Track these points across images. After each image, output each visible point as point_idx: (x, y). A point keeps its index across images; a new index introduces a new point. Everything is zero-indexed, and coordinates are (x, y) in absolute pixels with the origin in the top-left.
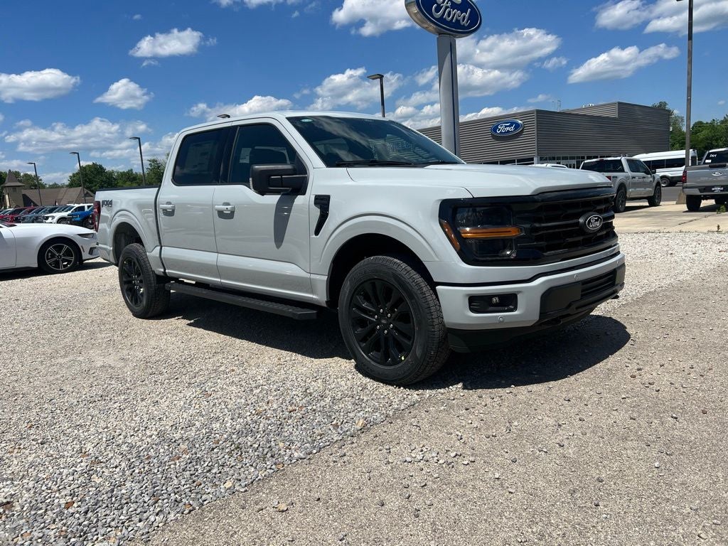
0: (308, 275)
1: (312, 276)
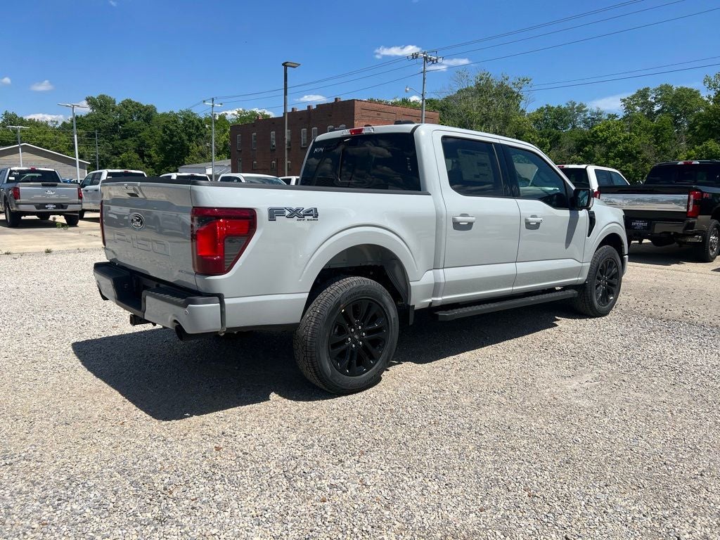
1: (584, 264)
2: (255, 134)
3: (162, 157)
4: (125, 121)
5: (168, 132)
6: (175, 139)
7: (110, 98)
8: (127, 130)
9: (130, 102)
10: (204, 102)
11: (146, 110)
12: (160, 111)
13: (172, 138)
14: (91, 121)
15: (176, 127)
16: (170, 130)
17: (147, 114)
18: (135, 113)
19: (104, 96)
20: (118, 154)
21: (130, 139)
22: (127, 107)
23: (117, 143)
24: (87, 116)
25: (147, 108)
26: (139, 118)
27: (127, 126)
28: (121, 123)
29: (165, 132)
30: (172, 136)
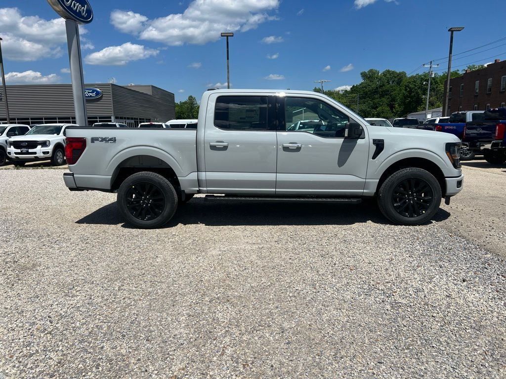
0: (364, 180)
1: (367, 180)
2: (463, 84)
3: (402, 108)
4: (383, 85)
5: (408, 90)
6: (413, 94)
7: (376, 70)
8: (384, 91)
9: (388, 71)
10: (424, 65)
11: (398, 76)
12: (409, 75)
13: (410, 94)
14: (362, 87)
15: (415, 85)
16: (410, 88)
17: (399, 78)
18: (391, 78)
19: (372, 70)
20: (376, 108)
21: (385, 96)
22: (386, 75)
23: (376, 101)
24: (361, 85)
25: (400, 74)
26: (393, 82)
27: (384, 88)
28: (381, 86)
29: (406, 90)
30: (410, 92)
